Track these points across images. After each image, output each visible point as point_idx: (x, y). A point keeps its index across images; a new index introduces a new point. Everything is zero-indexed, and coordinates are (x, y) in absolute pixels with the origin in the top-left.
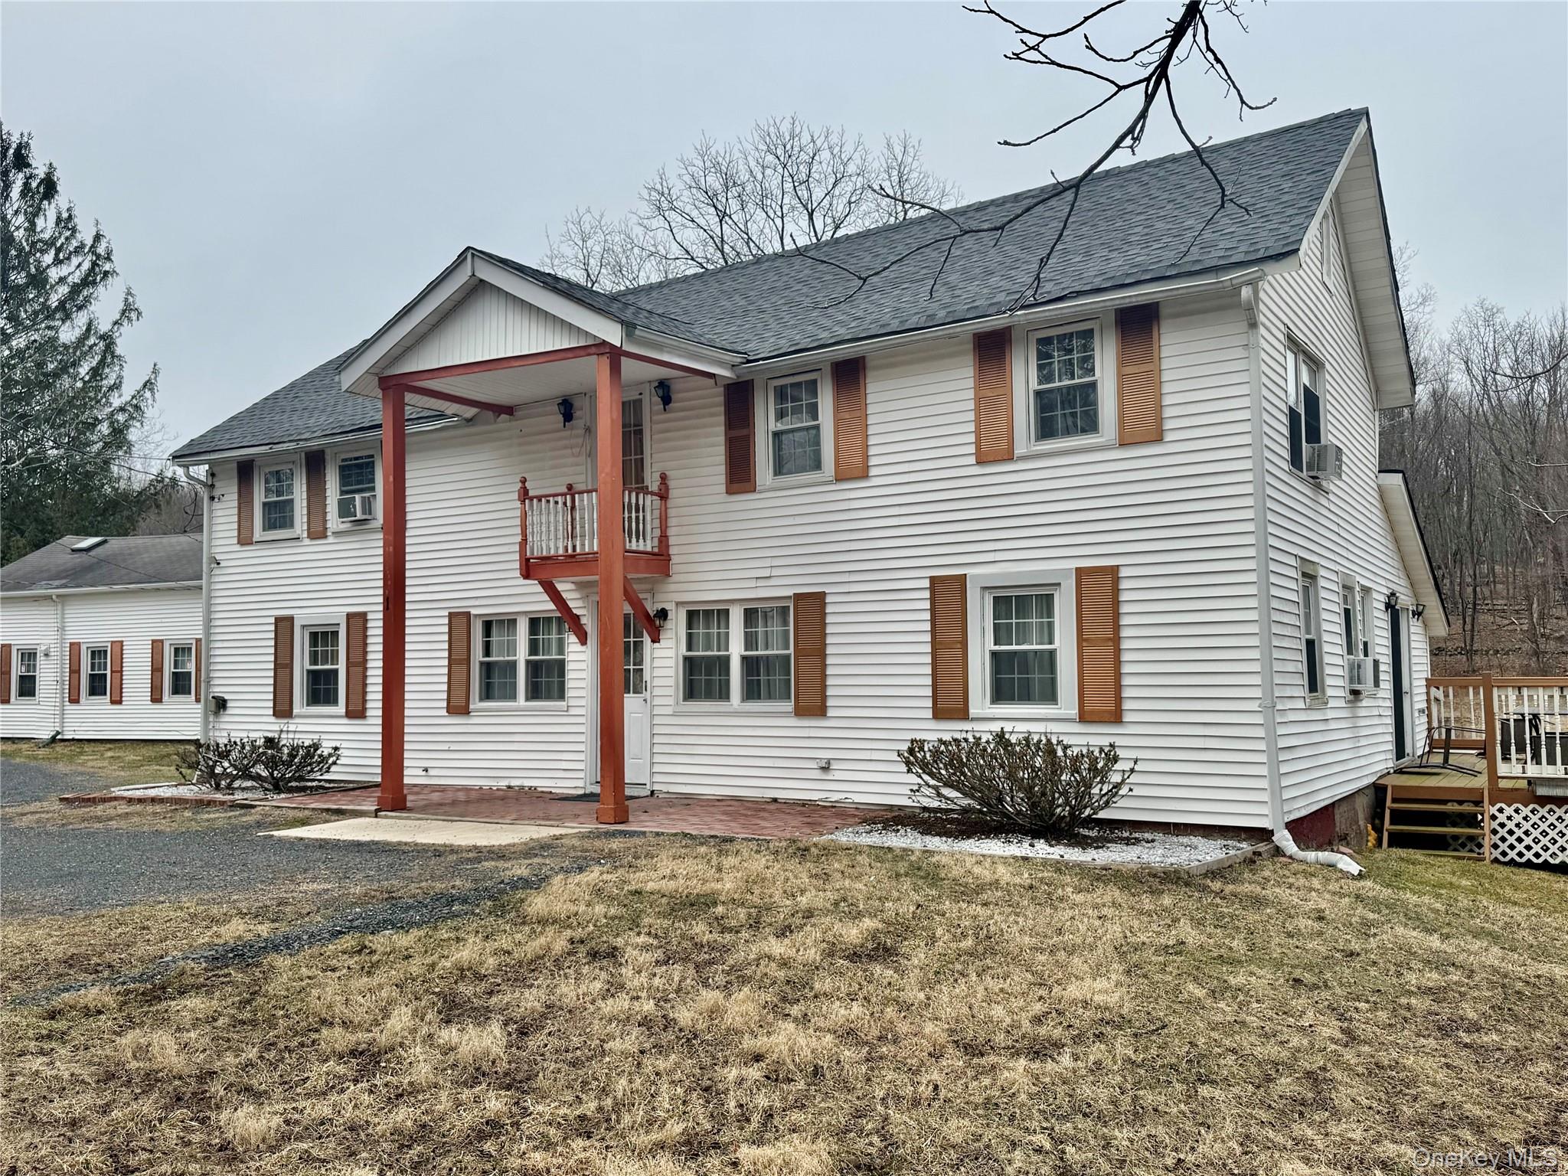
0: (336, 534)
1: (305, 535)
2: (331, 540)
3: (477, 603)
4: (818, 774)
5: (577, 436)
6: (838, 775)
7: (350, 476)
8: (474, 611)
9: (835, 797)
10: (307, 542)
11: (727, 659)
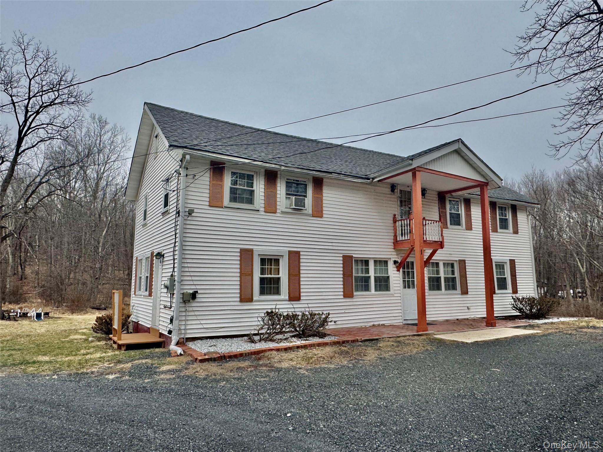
0: (283, 213)
1: (263, 209)
2: (278, 215)
3: (356, 252)
4: (467, 311)
5: (394, 198)
6: (472, 310)
7: (291, 187)
8: (354, 256)
9: (472, 317)
10: (263, 213)
11: (440, 277)
